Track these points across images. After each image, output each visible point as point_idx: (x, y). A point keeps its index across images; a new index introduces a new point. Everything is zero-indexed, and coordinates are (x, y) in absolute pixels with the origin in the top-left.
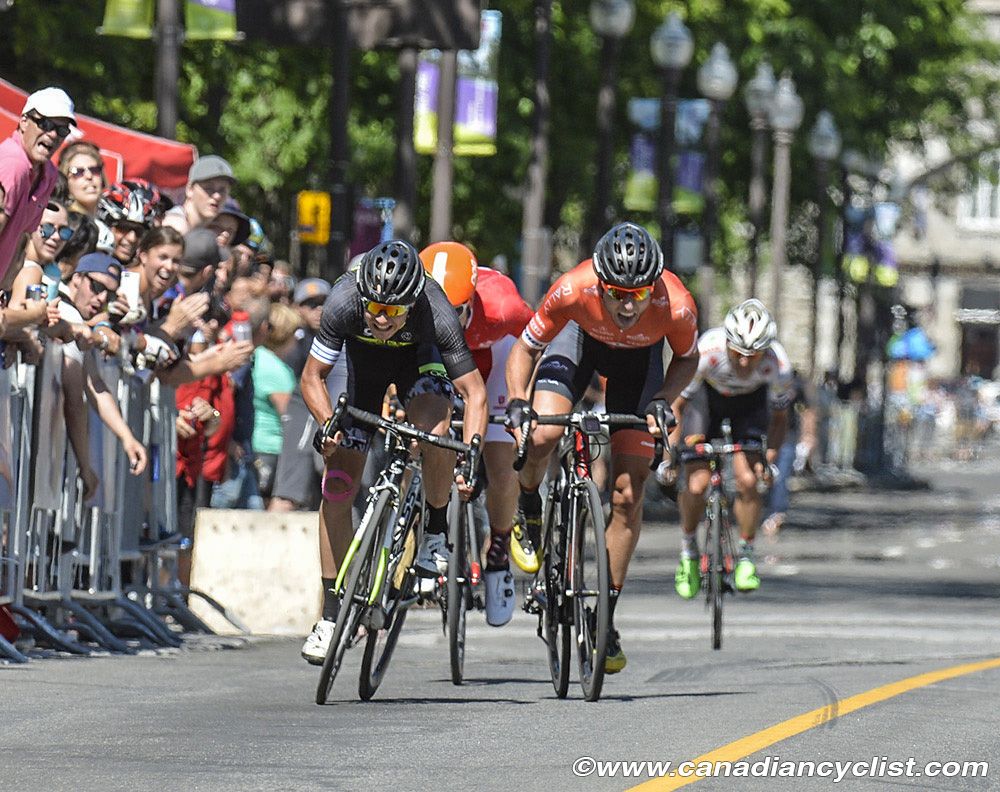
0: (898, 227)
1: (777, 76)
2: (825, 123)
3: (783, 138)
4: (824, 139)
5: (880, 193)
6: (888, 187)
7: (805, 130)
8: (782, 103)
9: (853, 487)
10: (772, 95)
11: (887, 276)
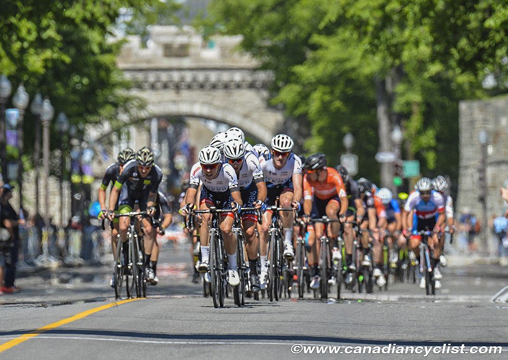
0: (93, 158)
1: (43, 98)
2: (62, 117)
3: (46, 124)
4: (62, 123)
5: (84, 145)
6: (88, 142)
7: (54, 120)
8: (46, 109)
9: (80, 266)
10: (42, 105)
11: (88, 179)
